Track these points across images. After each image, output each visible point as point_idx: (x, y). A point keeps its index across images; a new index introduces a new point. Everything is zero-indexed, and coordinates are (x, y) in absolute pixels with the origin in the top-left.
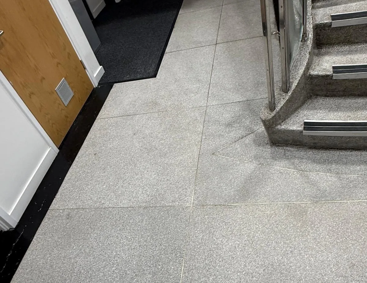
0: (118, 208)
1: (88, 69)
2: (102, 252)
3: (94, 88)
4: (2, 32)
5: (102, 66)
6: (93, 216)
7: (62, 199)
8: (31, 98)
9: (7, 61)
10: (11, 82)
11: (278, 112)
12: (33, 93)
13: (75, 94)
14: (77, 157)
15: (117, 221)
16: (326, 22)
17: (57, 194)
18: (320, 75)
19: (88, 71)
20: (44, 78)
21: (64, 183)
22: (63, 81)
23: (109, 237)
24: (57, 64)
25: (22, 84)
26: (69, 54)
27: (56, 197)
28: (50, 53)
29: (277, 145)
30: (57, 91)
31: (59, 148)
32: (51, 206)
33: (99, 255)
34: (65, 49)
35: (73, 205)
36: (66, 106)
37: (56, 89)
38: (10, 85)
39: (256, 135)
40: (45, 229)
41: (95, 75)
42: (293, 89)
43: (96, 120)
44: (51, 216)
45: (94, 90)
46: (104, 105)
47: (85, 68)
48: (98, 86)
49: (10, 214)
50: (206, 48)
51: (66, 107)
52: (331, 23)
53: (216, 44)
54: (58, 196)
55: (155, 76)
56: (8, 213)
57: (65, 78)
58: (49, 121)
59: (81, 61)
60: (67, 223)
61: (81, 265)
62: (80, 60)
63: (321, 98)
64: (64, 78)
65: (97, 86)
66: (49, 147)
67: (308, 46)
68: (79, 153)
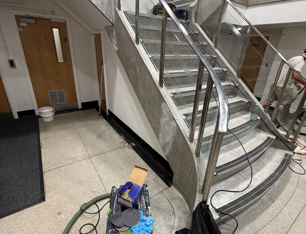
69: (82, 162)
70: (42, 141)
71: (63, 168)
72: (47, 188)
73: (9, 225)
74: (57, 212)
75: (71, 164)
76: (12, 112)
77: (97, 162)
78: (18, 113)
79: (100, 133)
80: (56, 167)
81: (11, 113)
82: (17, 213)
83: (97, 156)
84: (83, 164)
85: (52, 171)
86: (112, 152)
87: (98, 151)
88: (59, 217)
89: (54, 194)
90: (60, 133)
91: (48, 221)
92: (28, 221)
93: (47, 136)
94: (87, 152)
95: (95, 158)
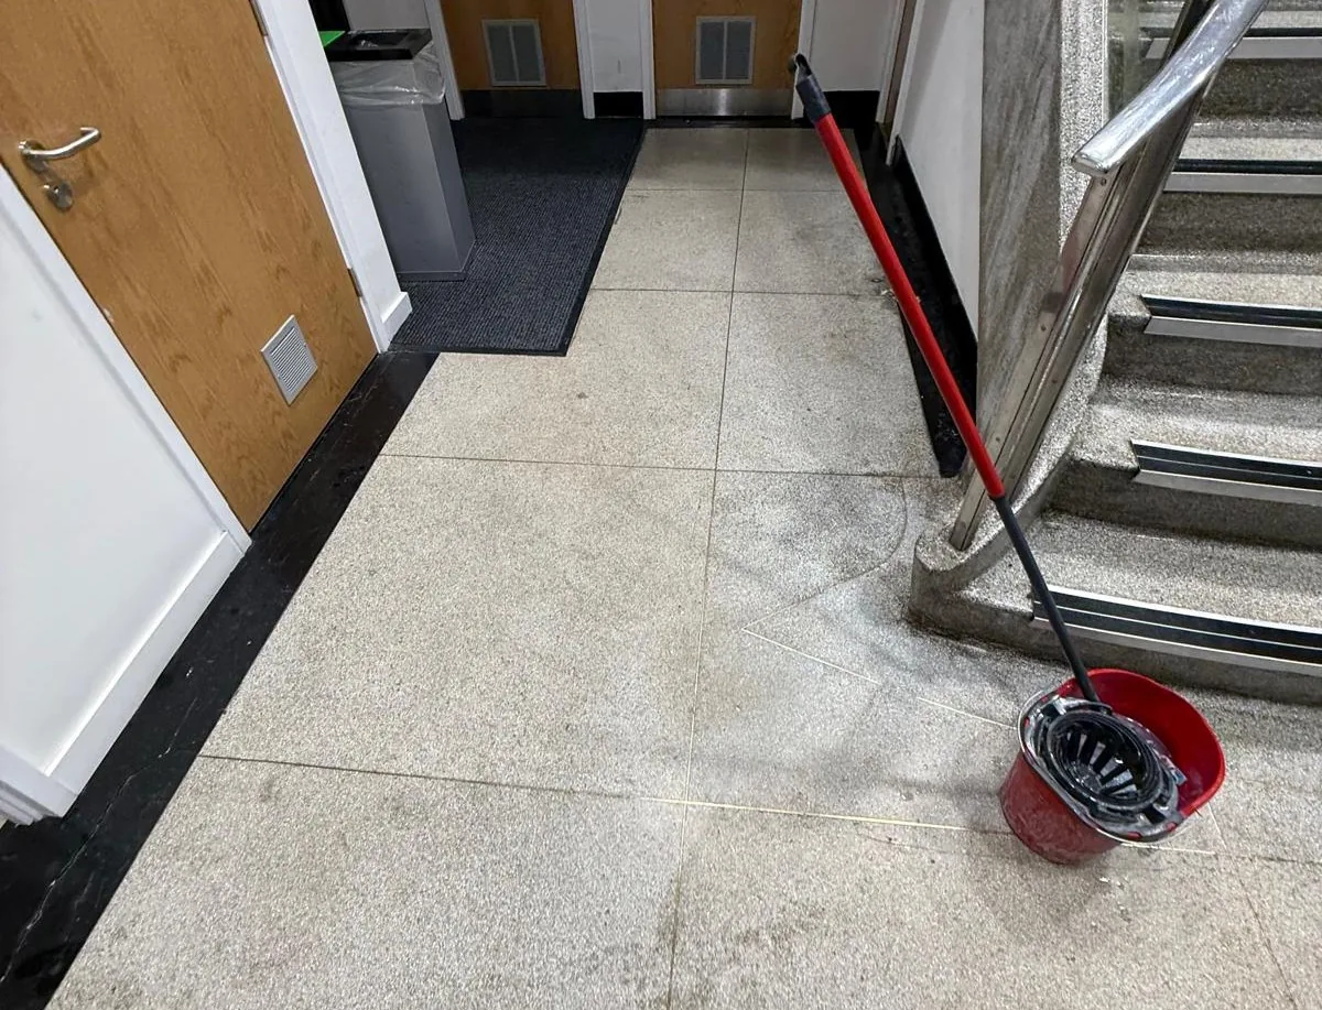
0: (445, 779)
1: (367, 299)
2: (383, 951)
3: (377, 354)
4: (95, 133)
5: (406, 293)
6: (355, 799)
7: (249, 721)
8: (175, 370)
9: (102, 236)
10: (107, 313)
11: (976, 556)
12: (184, 357)
13: (321, 368)
14: (311, 573)
15: (439, 832)
16: (1133, 314)
17: (234, 701)
18: (1101, 466)
19: (365, 302)
20: (228, 311)
21: (259, 659)
22: (290, 328)
23: (410, 891)
24: (278, 271)
25: (148, 323)
26: (316, 244)
27: (228, 709)
28: (259, 232)
29: (930, 629)
30: (266, 356)
31: (250, 535)
32: (207, 743)
33: (370, 963)
34: (306, 227)
35: (289, 750)
36: (290, 402)
37: (262, 350)
38: (104, 320)
39: (865, 587)
40: (177, 830)
41: (385, 317)
42: (1028, 495)
43: (379, 457)
44: (205, 784)
45: (378, 363)
46: (406, 412)
47: (358, 294)
48: (389, 350)
49: (48, 773)
50: (705, 297)
51: (289, 406)
52: (1147, 321)
53: (733, 291)
54: (236, 707)
55: (562, 350)
56: (42, 769)
57: (297, 317)
58: (229, 448)
59: (350, 272)
60: (263, 819)
61: (301, 999)
62: (349, 267)
63: (1069, 519)
64: (292, 316)
65: (386, 350)
66: (219, 532)
67: (1087, 378)
68: (320, 559)
69: (701, 295)
70: (624, 206)
71: (640, 295)
72: (581, 330)
73: (480, 371)
74: (578, 389)
75: (668, 294)
76: (580, 90)
77: (746, 312)
78: (597, 95)
79: (814, 227)
80: (626, 286)
81: (578, 93)
82: (502, 356)
83: (755, 295)
84: (701, 305)
85: (612, 292)
86: (814, 301)
87: (768, 281)
88: (578, 403)
89: (590, 350)
90: (686, 193)
91: (551, 399)
92: (517, 380)
93: (644, 193)
94: (731, 275)
95: (748, 297)
